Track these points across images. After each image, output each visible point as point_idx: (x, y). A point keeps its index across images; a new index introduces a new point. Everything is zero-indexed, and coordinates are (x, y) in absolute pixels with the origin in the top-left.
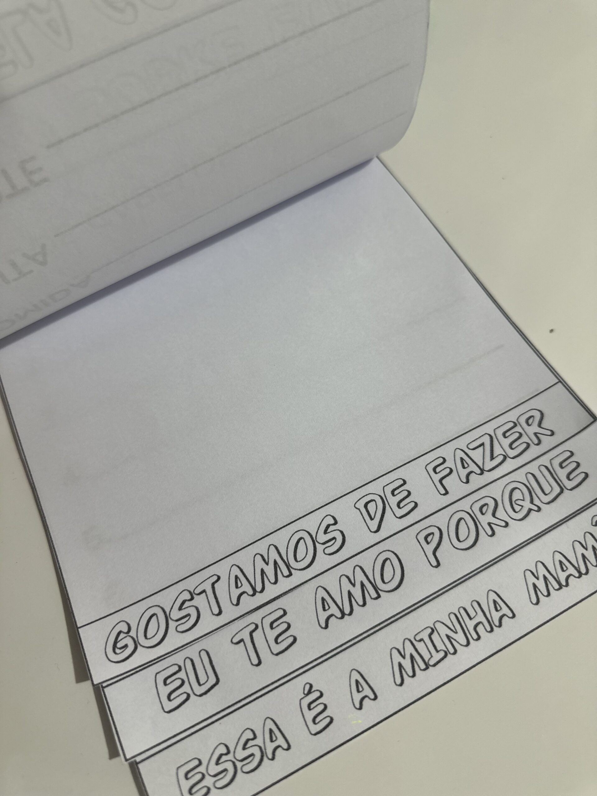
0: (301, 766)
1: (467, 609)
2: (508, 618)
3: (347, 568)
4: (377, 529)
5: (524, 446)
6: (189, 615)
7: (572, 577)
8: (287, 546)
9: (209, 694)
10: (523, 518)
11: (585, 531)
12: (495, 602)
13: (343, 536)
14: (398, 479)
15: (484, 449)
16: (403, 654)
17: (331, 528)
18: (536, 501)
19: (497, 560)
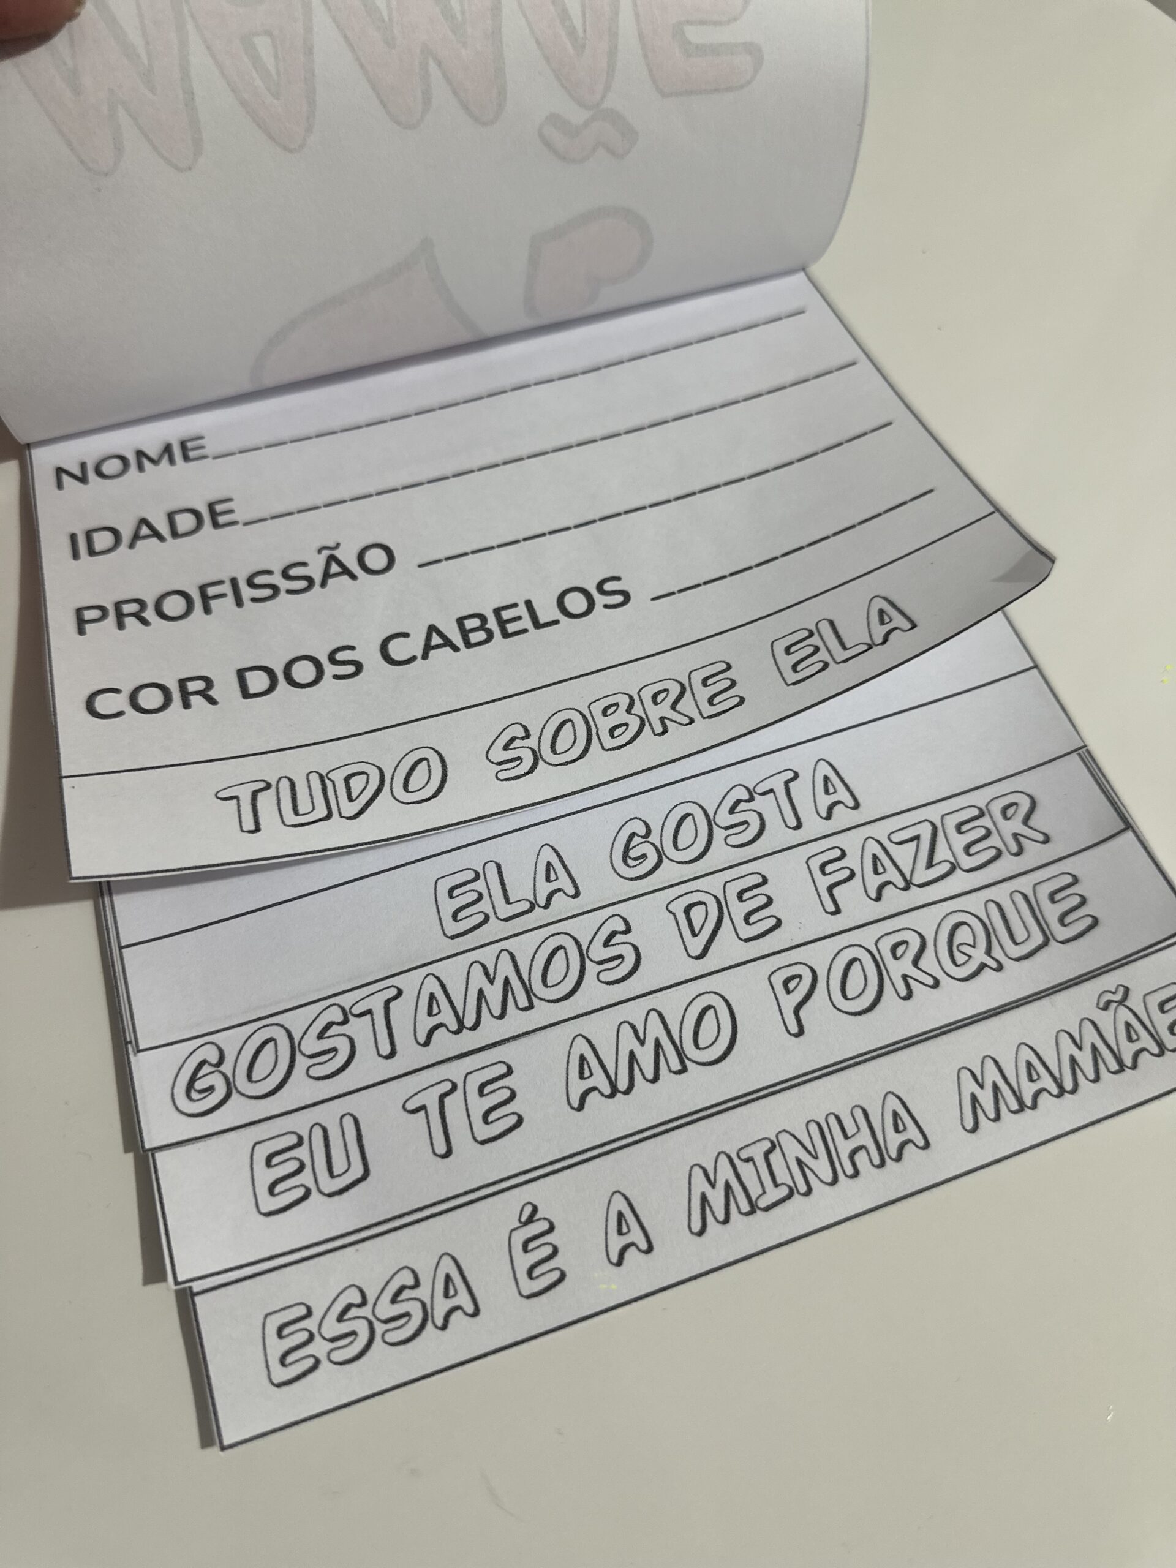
0: (492, 1348)
1: (842, 1118)
2: (914, 1147)
3: (635, 1012)
4: (701, 953)
5: (992, 853)
6: (334, 1050)
7: (1045, 1095)
8: (532, 956)
9: (346, 1195)
10: (967, 977)
11: (1083, 1017)
13: (636, 955)
14: (753, 873)
15: (918, 846)
16: (712, 1179)
17: (618, 938)
18: (997, 952)
19: (910, 1042)
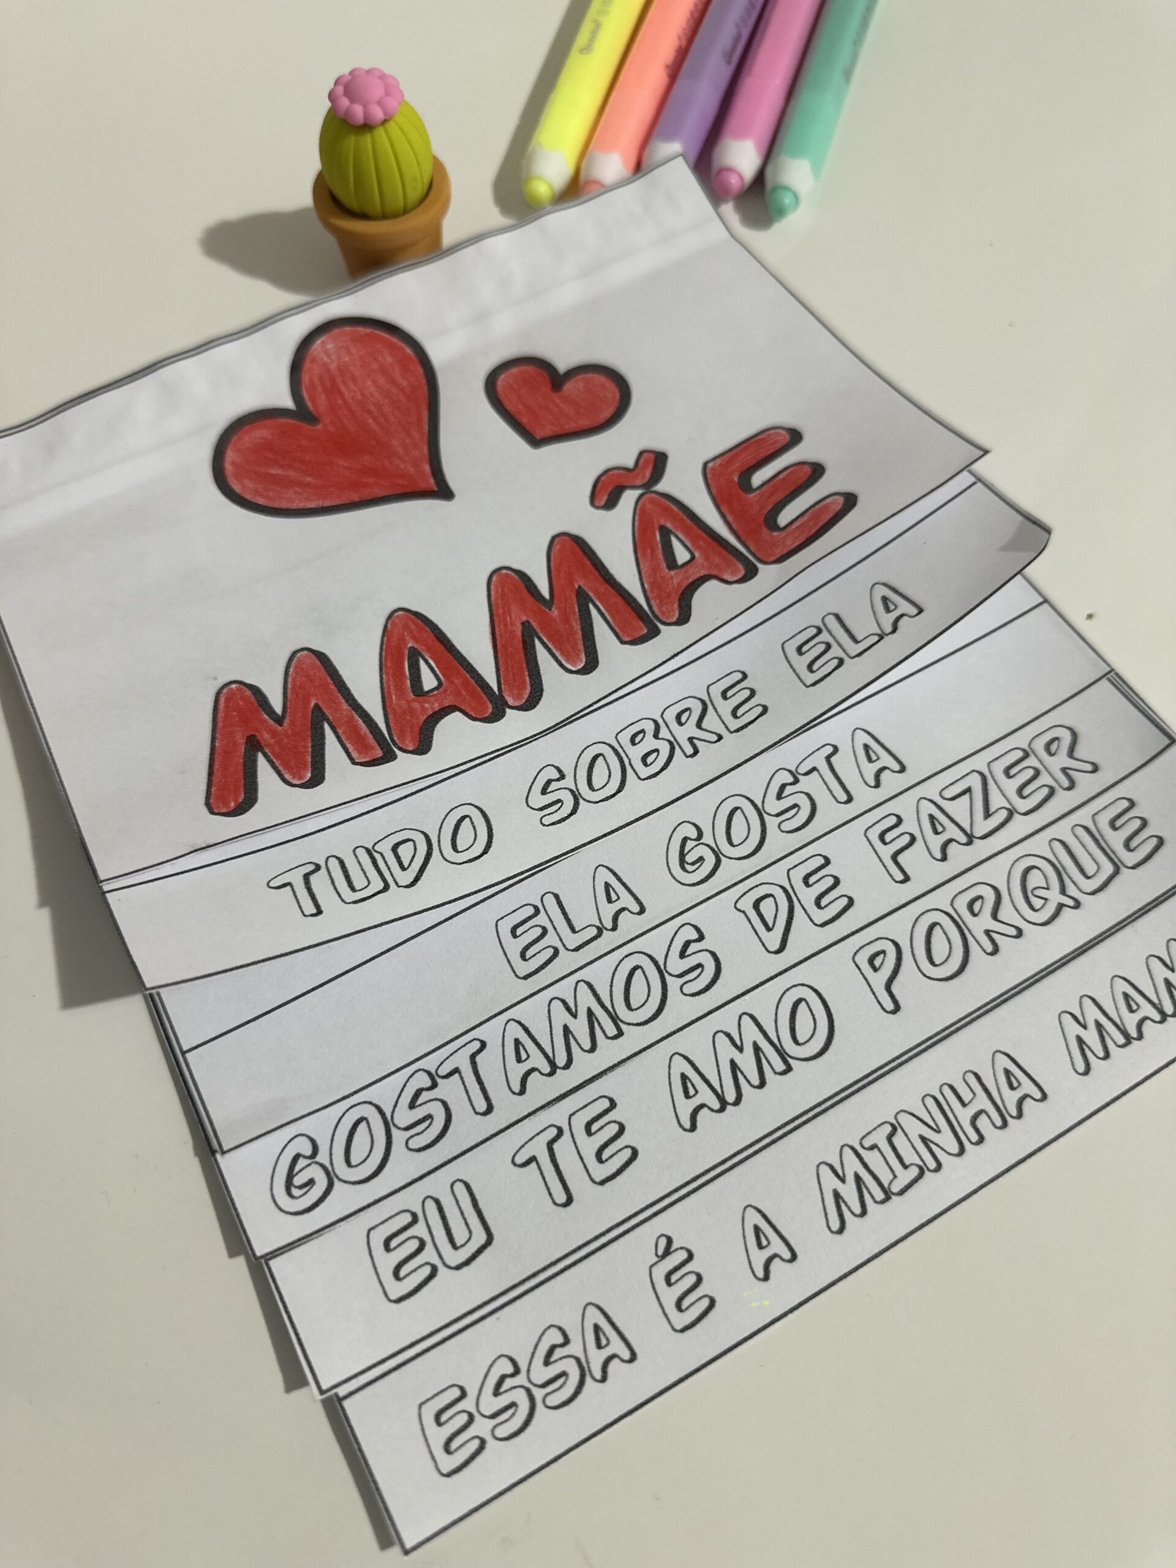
0: (657, 1391)
1: (956, 1086)
2: (1033, 1101)
3: (726, 1019)
4: (780, 947)
5: (1045, 791)
6: (429, 1117)
7: (1148, 1022)
8: (610, 981)
9: (474, 1264)
10: (1048, 920)
11: (1168, 938)
12: (1007, 1073)
13: (715, 961)
14: (813, 856)
15: (971, 798)
16: (841, 1174)
17: (693, 948)
18: (1072, 890)
19: (1006, 996)
